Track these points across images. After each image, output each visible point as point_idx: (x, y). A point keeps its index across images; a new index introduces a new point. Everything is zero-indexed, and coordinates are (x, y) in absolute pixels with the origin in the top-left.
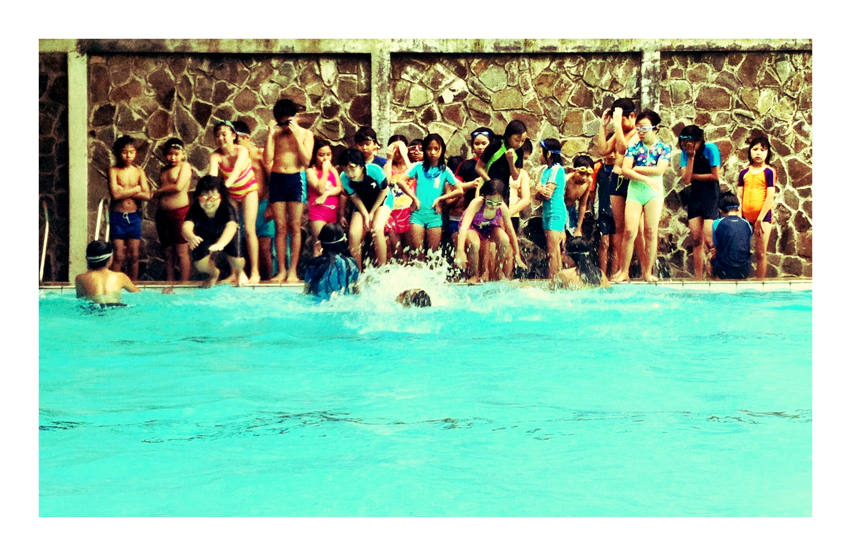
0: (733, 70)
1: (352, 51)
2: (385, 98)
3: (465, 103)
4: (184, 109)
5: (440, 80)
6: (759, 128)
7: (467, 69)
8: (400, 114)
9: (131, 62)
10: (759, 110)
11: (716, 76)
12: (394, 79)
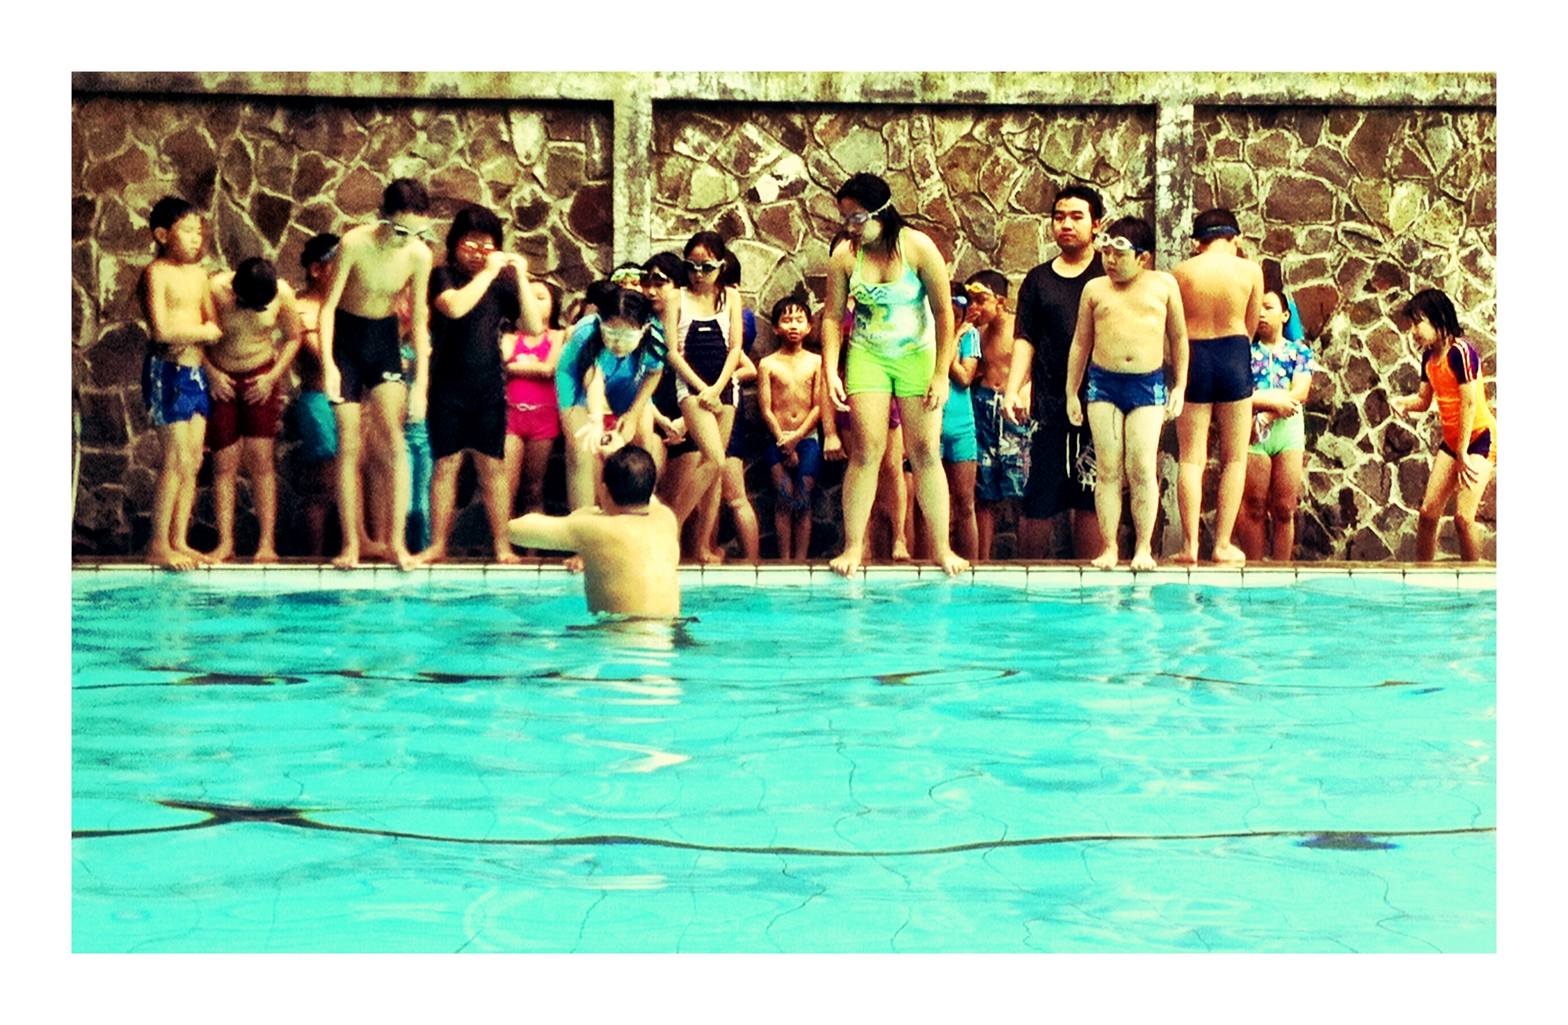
0: (1339, 144)
1: (576, 95)
2: (642, 191)
3: (802, 202)
4: (235, 208)
5: (752, 155)
6: (1391, 261)
7: (807, 133)
8: (671, 223)
9: (128, 112)
10: (1391, 225)
11: (1306, 156)
12: (660, 152)
